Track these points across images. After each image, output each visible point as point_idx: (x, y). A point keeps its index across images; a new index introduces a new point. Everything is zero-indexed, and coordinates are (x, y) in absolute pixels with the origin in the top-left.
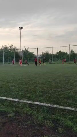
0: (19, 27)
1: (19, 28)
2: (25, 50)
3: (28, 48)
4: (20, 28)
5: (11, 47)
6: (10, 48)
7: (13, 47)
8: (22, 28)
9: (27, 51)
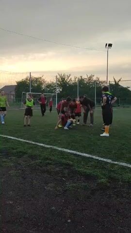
0: (106, 44)
1: (106, 46)
2: (114, 83)
3: (120, 80)
4: (108, 45)
5: (90, 78)
6: (89, 80)
7: (94, 78)
8: (110, 45)
9: (117, 84)
